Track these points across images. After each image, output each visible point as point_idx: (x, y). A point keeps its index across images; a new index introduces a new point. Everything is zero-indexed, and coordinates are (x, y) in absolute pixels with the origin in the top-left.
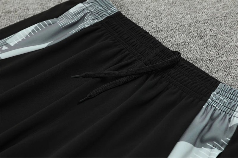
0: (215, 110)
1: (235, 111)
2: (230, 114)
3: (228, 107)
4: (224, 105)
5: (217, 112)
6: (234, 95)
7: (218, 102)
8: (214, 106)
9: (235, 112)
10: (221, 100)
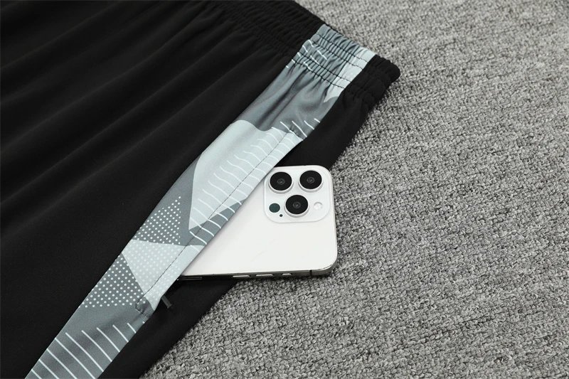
0: (304, 72)
1: (337, 76)
2: (328, 81)
3: (328, 68)
4: (322, 65)
5: (308, 76)
6: (341, 48)
7: (313, 59)
8: (304, 66)
9: (338, 78)
10: (319, 55)
